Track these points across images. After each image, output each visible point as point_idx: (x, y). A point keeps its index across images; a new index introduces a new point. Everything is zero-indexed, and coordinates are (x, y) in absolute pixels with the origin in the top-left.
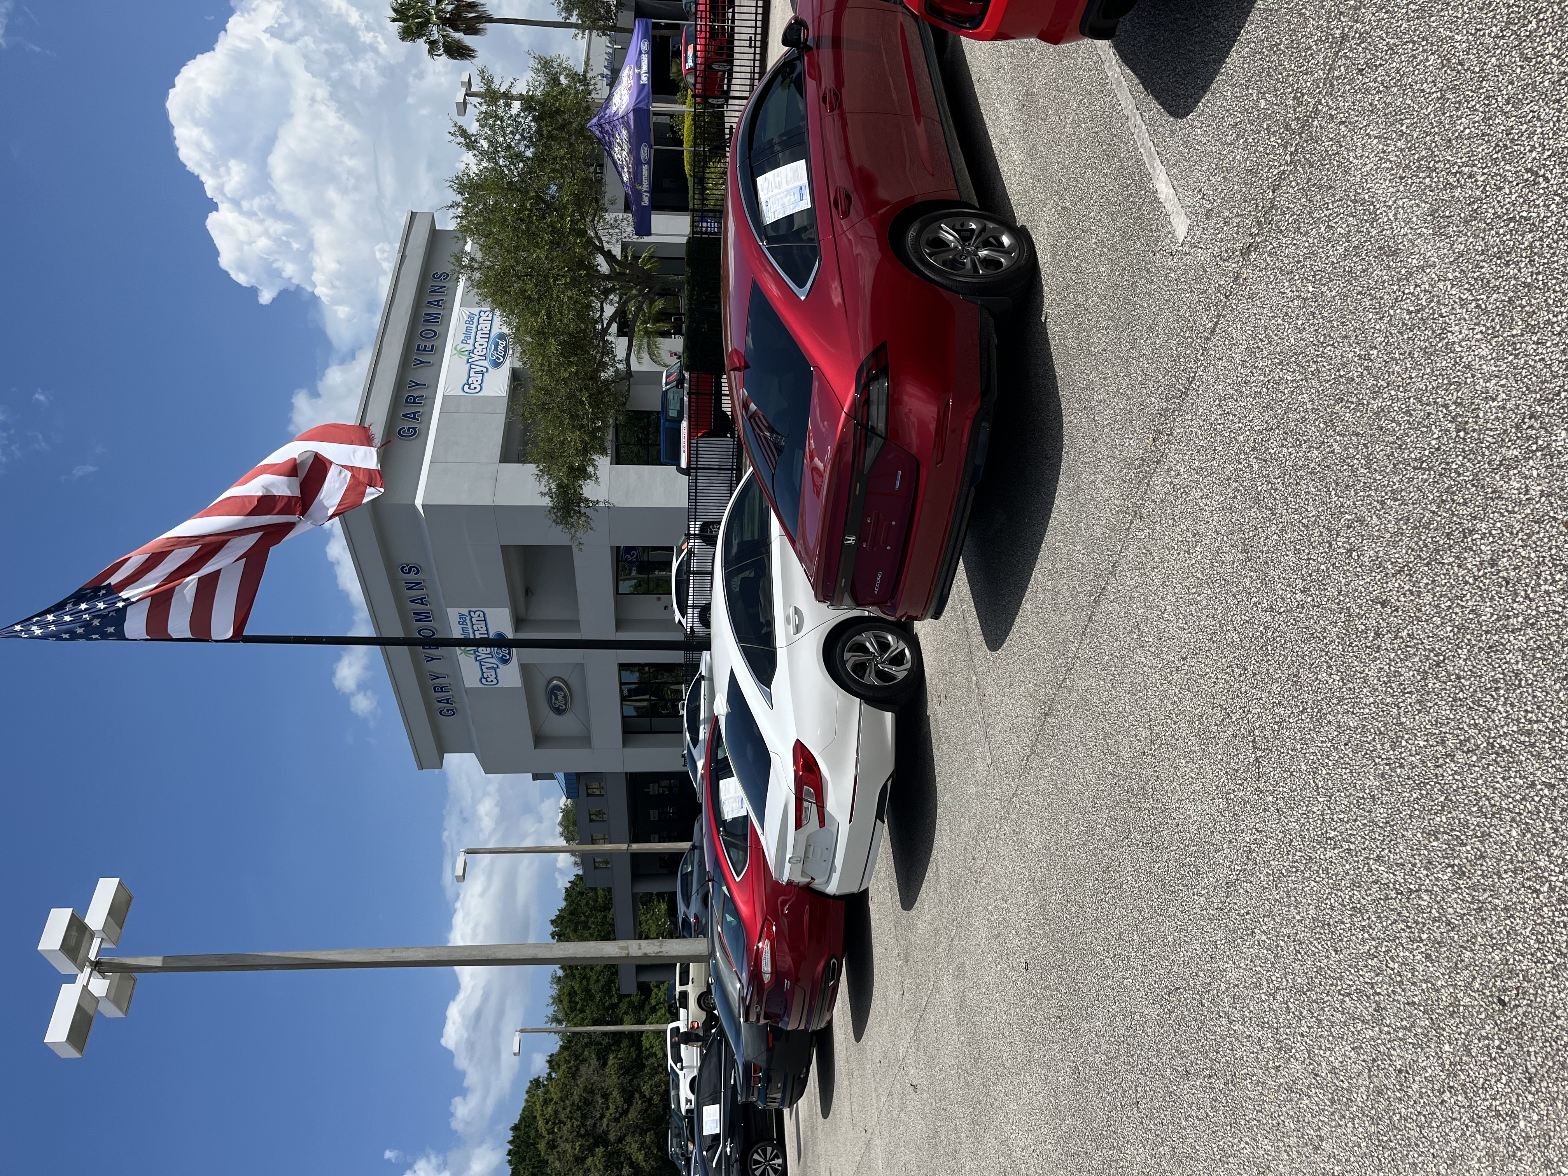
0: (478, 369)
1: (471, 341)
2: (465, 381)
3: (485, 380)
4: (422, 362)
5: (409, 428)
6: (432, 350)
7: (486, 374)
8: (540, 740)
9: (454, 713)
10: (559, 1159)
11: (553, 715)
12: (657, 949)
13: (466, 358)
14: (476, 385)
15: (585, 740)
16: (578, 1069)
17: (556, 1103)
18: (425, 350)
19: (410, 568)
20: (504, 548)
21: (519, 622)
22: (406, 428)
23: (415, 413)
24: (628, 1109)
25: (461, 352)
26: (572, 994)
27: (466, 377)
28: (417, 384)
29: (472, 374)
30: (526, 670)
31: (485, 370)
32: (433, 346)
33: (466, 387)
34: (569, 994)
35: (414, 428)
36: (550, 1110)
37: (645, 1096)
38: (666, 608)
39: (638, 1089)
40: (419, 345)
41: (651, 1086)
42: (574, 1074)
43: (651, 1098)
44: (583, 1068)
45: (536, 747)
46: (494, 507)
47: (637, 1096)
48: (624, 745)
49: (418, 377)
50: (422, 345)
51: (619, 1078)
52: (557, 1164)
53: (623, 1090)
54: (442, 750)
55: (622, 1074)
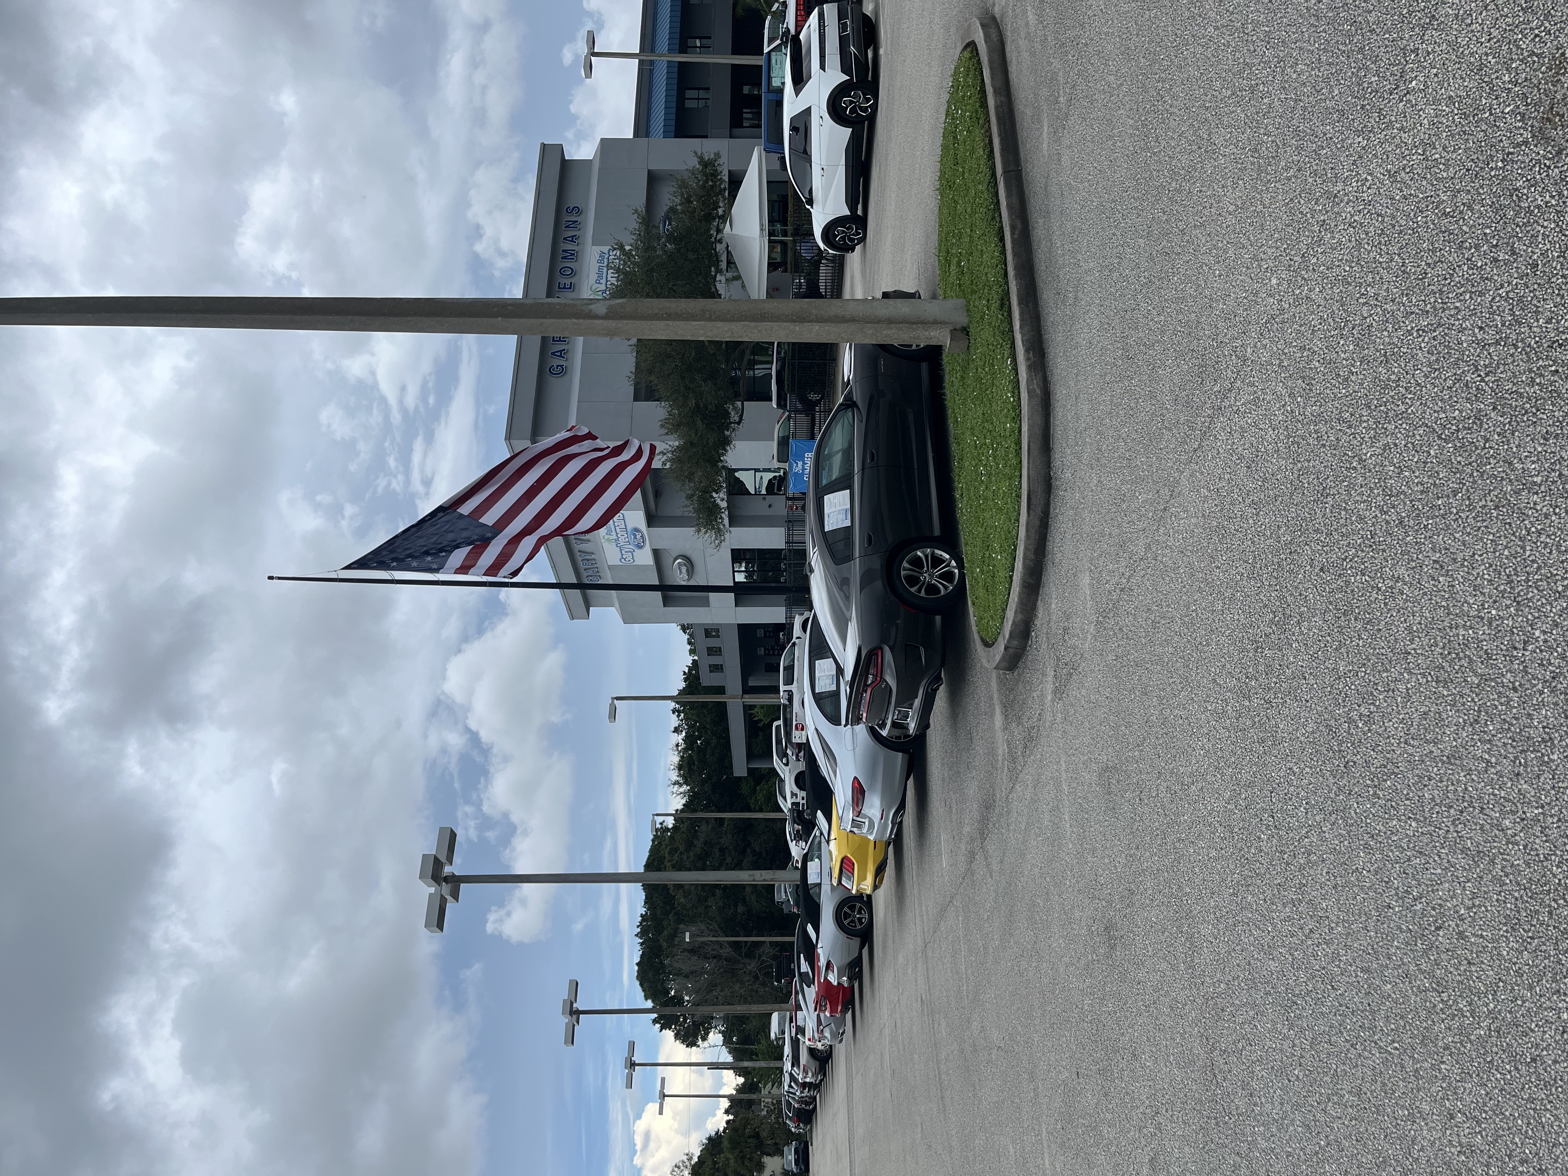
1: (603, 281)
5: (558, 366)
6: (571, 288)
8: (667, 600)
10: (685, 897)
15: (703, 600)
18: (564, 288)
21: (652, 520)
22: (555, 365)
23: (561, 351)
24: (742, 861)
30: (656, 553)
32: (571, 283)
35: (562, 366)
36: (676, 857)
37: (755, 851)
40: (559, 283)
45: (665, 607)
47: (749, 851)
48: (737, 606)
50: (563, 282)
52: (682, 900)
54: (588, 607)
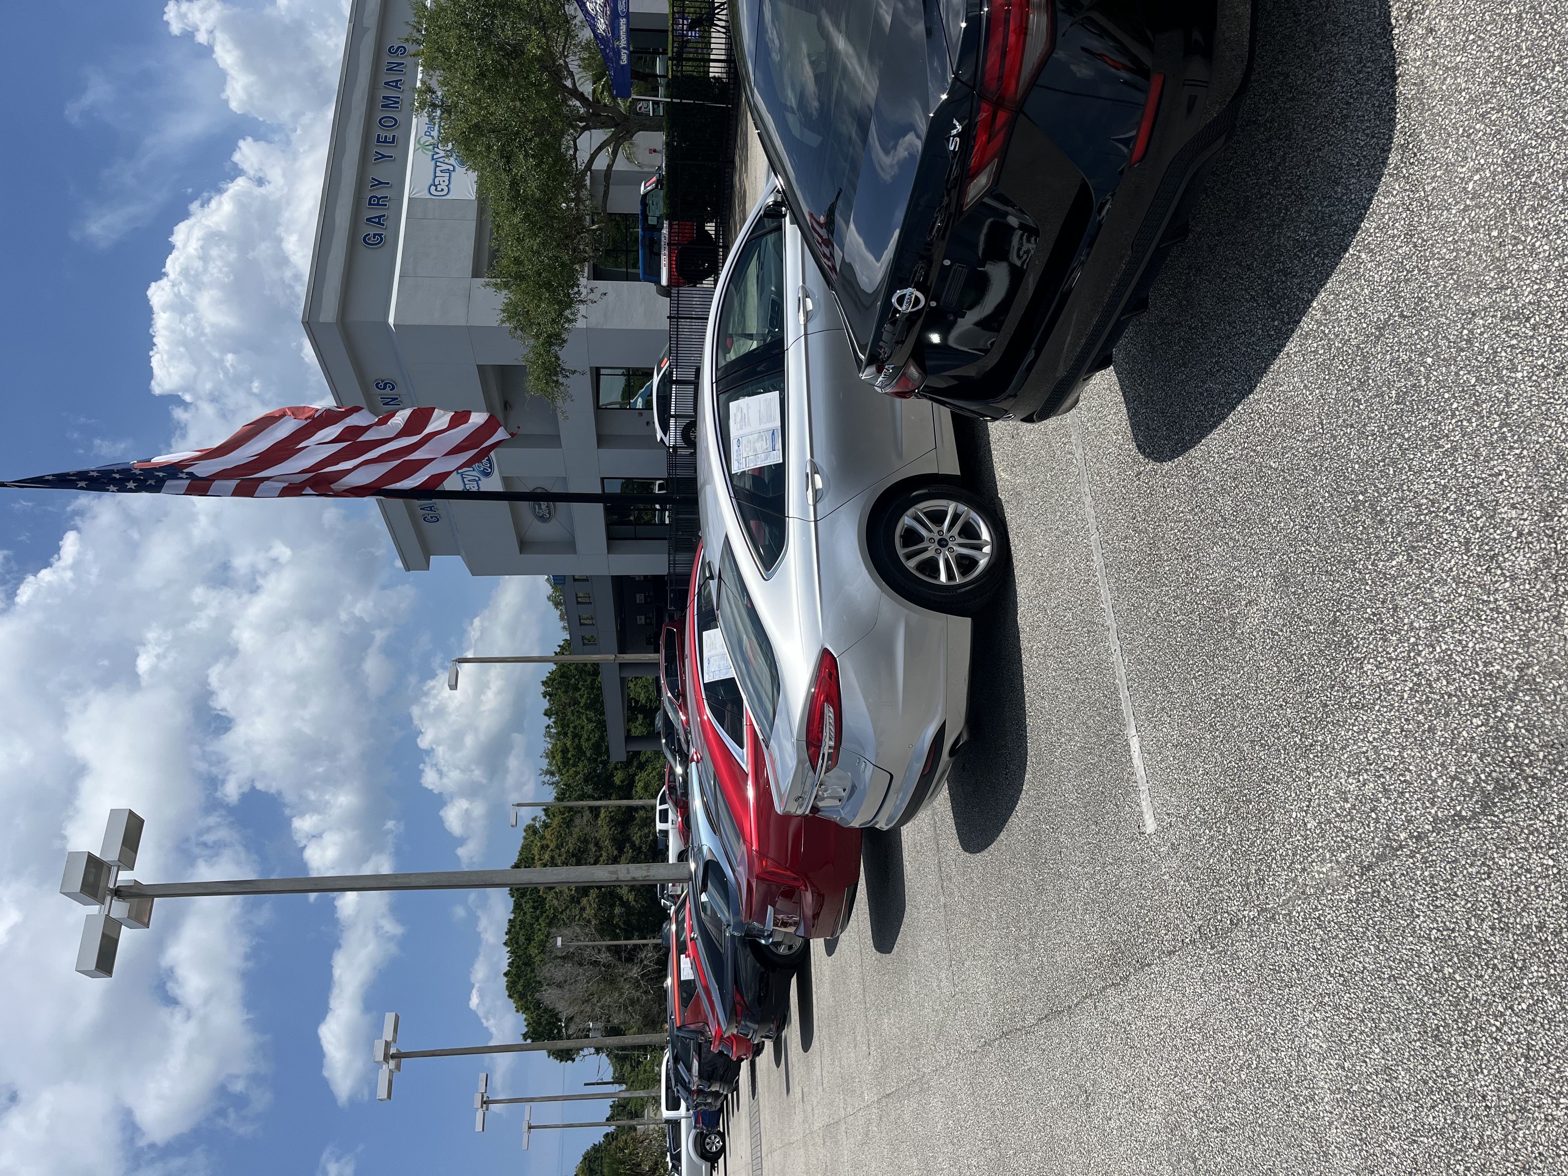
0: (445, 167)
2: (431, 182)
3: (452, 180)
4: (384, 156)
5: (375, 235)
6: (393, 142)
7: (453, 174)
8: (524, 545)
9: (438, 520)
11: (537, 523)
12: (644, 873)
13: (431, 153)
14: (443, 186)
15: (569, 546)
16: (571, 820)
17: (552, 850)
18: (385, 142)
19: (385, 385)
20: (481, 368)
22: (372, 234)
23: (379, 217)
24: (620, 854)
25: (424, 147)
26: (565, 751)
27: (432, 177)
28: (380, 183)
29: (438, 173)
30: (507, 482)
31: (451, 168)
32: (394, 136)
33: (433, 188)
34: (562, 751)
35: (380, 235)
38: (648, 423)
39: (628, 839)
40: (379, 135)
41: (640, 837)
42: (568, 823)
43: (641, 847)
44: (577, 821)
45: (521, 552)
46: (469, 328)
48: (610, 550)
49: (380, 172)
50: (383, 134)
51: (610, 829)
53: (614, 840)
54: (427, 553)
55: (614, 826)
